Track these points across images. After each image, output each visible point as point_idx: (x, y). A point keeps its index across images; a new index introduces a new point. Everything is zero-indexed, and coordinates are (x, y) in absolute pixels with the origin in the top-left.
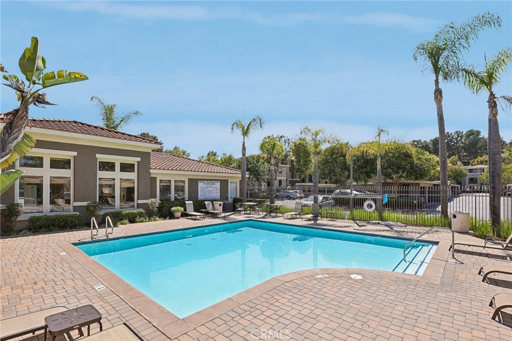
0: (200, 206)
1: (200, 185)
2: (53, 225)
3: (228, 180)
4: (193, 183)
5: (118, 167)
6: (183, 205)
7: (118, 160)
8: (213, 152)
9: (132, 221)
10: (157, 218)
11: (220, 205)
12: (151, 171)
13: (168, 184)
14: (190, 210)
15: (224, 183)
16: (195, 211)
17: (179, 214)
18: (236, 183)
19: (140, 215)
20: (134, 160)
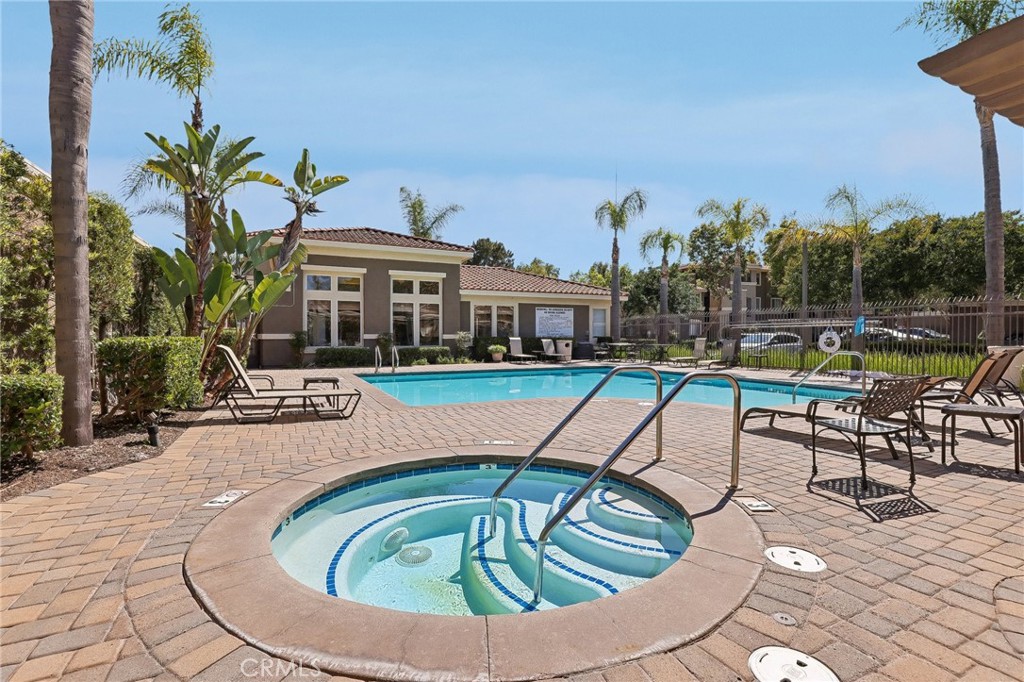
0: (533, 347)
1: (539, 314)
2: (340, 359)
3: (588, 307)
4: (527, 310)
5: (416, 287)
6: (506, 343)
7: (417, 277)
8: (601, 264)
9: (432, 361)
10: (466, 360)
11: (567, 345)
12: (461, 292)
13: (487, 312)
14: (517, 352)
15: (581, 313)
16: (524, 353)
17: (499, 356)
18: (605, 310)
19: (444, 354)
20: (438, 277)
